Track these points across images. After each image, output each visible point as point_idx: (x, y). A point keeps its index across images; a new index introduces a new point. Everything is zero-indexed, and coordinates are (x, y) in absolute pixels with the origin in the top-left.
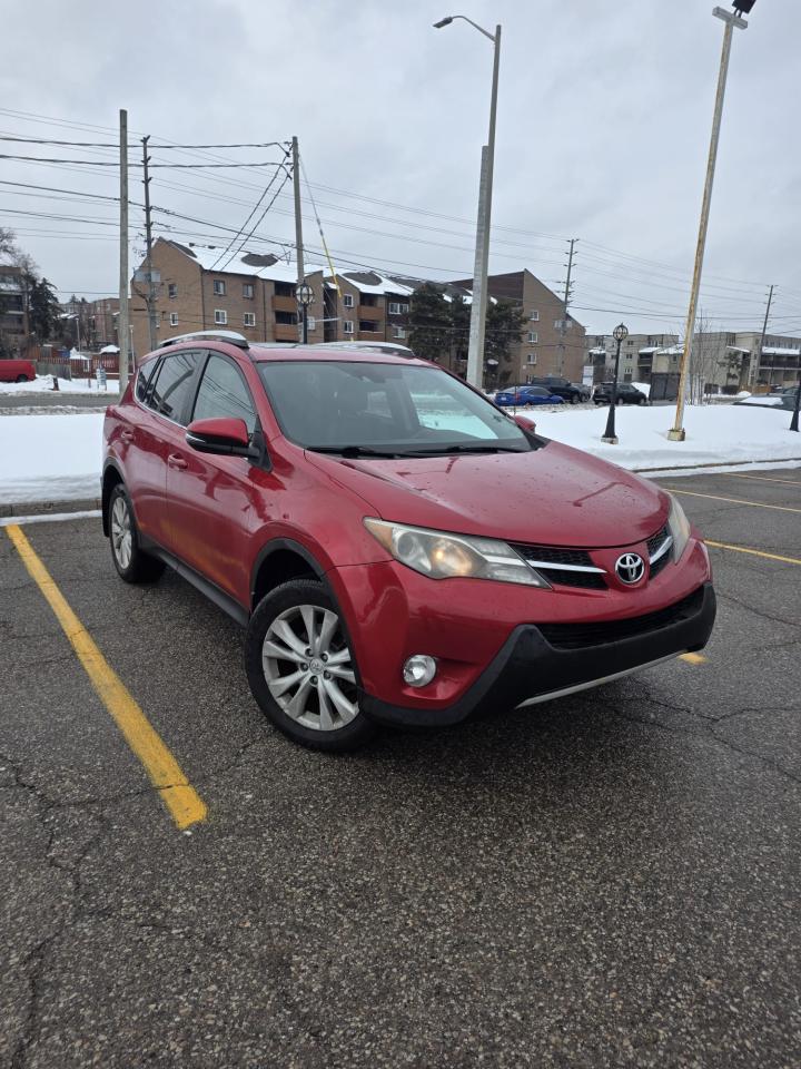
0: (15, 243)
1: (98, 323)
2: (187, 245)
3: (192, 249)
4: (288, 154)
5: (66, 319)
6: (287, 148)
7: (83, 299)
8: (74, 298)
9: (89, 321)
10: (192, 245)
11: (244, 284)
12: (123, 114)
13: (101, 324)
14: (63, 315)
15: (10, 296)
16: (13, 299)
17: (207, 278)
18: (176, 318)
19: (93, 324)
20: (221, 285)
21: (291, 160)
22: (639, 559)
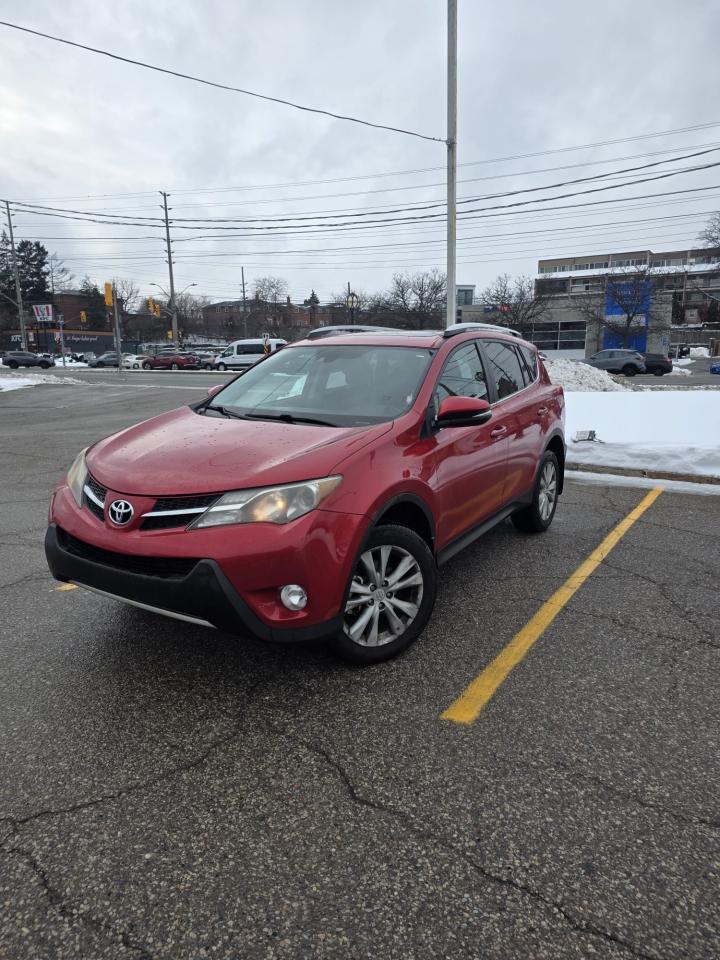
22: (131, 508)
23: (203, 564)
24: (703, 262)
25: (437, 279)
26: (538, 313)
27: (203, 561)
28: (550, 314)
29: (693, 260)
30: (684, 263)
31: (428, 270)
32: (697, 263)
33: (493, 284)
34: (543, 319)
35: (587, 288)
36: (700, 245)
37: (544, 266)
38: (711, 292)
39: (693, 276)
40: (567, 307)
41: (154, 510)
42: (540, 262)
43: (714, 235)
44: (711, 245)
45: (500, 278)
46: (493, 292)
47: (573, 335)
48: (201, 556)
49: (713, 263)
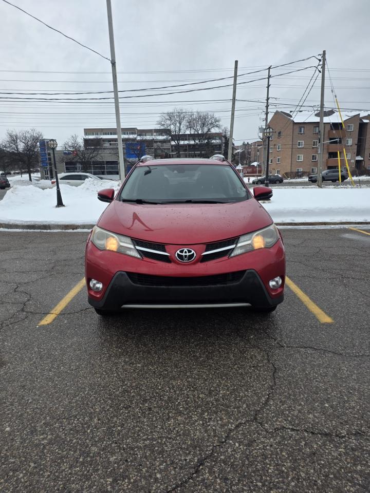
0: (221, 123)
1: (252, 152)
2: (288, 112)
3: (291, 114)
4: (320, 60)
5: (238, 152)
6: (320, 57)
7: (248, 143)
8: (244, 143)
9: (248, 152)
10: (291, 112)
11: (315, 127)
12: (236, 62)
13: (253, 153)
14: (238, 151)
15: (217, 145)
16: (218, 146)
17: (297, 127)
18: (280, 147)
19: (249, 153)
20: (303, 129)
21: (321, 63)
22: (193, 252)
23: (248, 273)
24: (159, 135)
25: (35, 135)
26: (95, 156)
27: (248, 271)
28: (101, 156)
29: (155, 134)
30: (152, 135)
31: (29, 129)
32: (157, 135)
33: (69, 139)
34: (98, 159)
35: (110, 144)
36: (158, 127)
37: (87, 131)
38: (164, 149)
39: (156, 141)
40: (110, 153)
41: (206, 251)
42: (85, 129)
43: (163, 123)
44: (162, 128)
45: (73, 137)
46: (70, 144)
47: (112, 168)
48: (246, 269)
49: (164, 136)
